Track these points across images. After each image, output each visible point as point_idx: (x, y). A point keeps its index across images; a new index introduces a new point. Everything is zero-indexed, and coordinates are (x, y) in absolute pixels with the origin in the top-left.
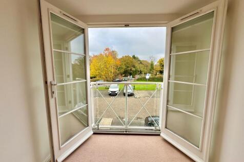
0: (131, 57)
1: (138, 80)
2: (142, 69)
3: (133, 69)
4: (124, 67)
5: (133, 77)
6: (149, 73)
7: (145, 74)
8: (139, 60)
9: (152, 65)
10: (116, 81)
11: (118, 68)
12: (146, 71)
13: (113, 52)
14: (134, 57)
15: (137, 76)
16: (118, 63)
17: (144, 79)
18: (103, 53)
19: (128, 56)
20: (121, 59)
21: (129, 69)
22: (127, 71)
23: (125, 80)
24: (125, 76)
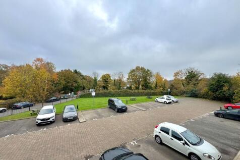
0: (73, 71)
1: (81, 97)
2: (85, 85)
3: (75, 85)
4: (64, 82)
5: (75, 94)
7: (89, 89)
8: (82, 76)
9: (95, 80)
10: (51, 101)
11: (54, 83)
12: (89, 86)
13: (48, 63)
14: (76, 71)
15: (80, 93)
16: (56, 77)
17: (89, 96)
18: (31, 64)
19: (69, 70)
20: (60, 72)
21: (71, 84)
22: (67, 87)
23: (64, 98)
24: (65, 93)
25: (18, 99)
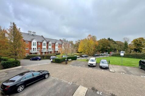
0: (107, 39)
1: (113, 56)
2: (116, 48)
3: (109, 48)
4: (101, 46)
5: (108, 53)
6: (123, 50)
7: (120, 51)
8: (114, 41)
9: (126, 44)
10: (95, 56)
11: (96, 47)
12: (120, 49)
13: (93, 37)
14: (109, 39)
15: (112, 53)
16: (97, 43)
17: (119, 55)
18: (87, 38)
19: (105, 39)
20: (99, 41)
21: (106, 47)
22: (103, 49)
23: (102, 55)
24: (103, 52)
25: (83, 53)
